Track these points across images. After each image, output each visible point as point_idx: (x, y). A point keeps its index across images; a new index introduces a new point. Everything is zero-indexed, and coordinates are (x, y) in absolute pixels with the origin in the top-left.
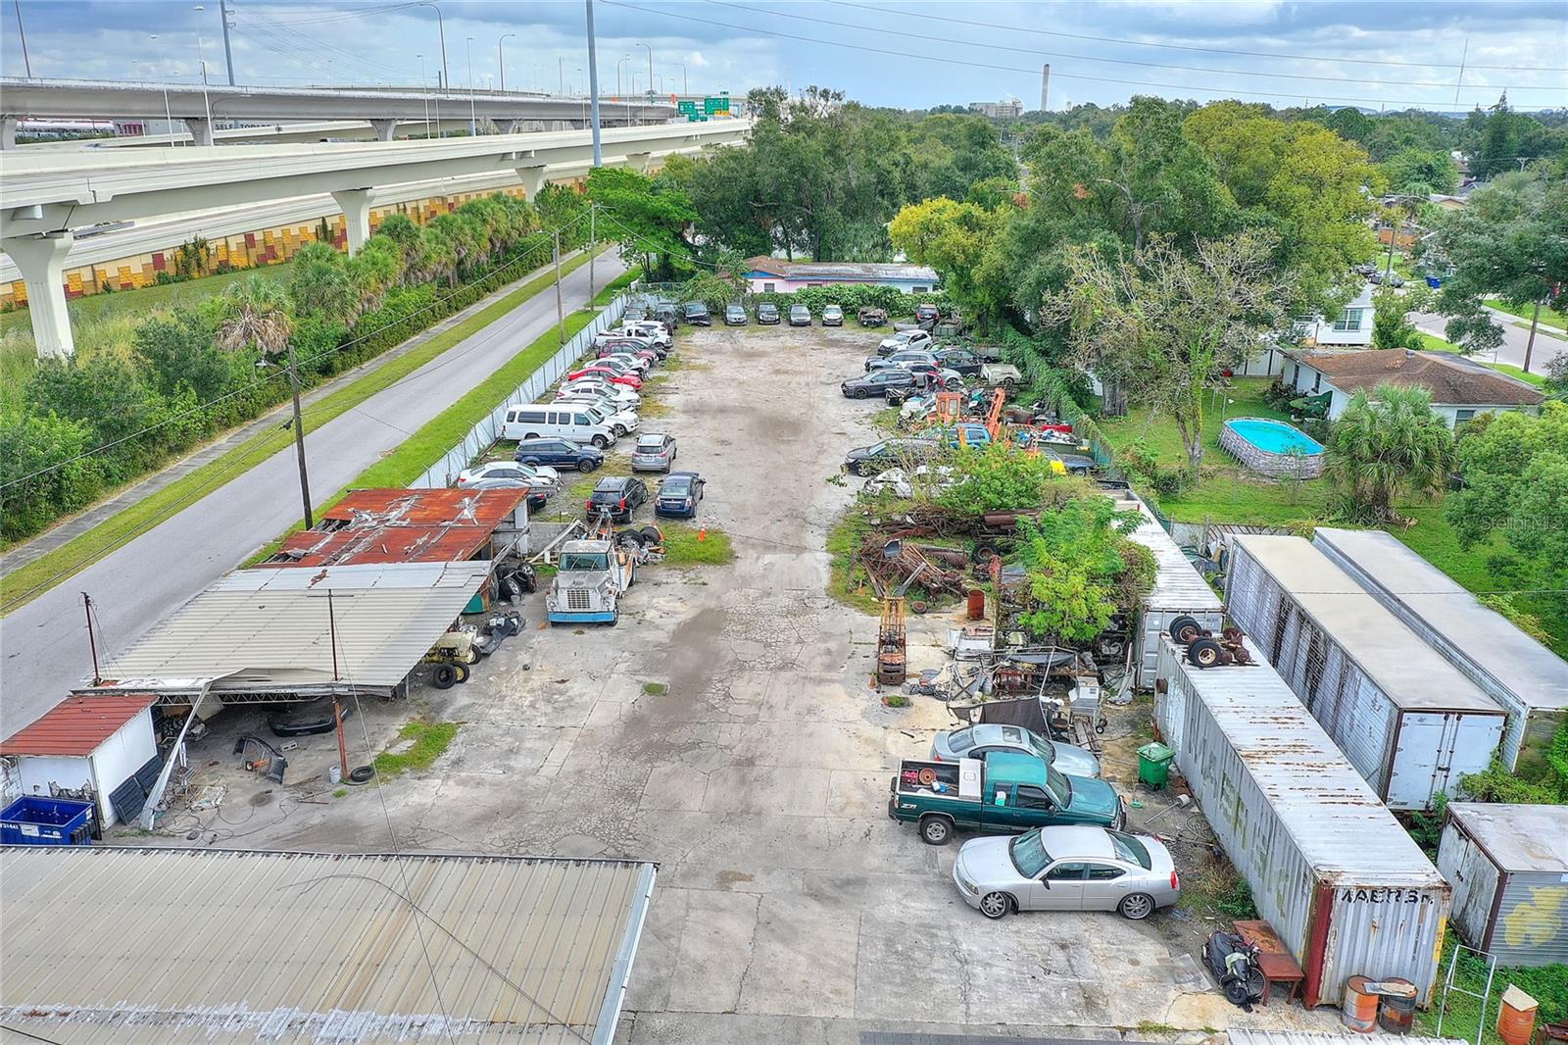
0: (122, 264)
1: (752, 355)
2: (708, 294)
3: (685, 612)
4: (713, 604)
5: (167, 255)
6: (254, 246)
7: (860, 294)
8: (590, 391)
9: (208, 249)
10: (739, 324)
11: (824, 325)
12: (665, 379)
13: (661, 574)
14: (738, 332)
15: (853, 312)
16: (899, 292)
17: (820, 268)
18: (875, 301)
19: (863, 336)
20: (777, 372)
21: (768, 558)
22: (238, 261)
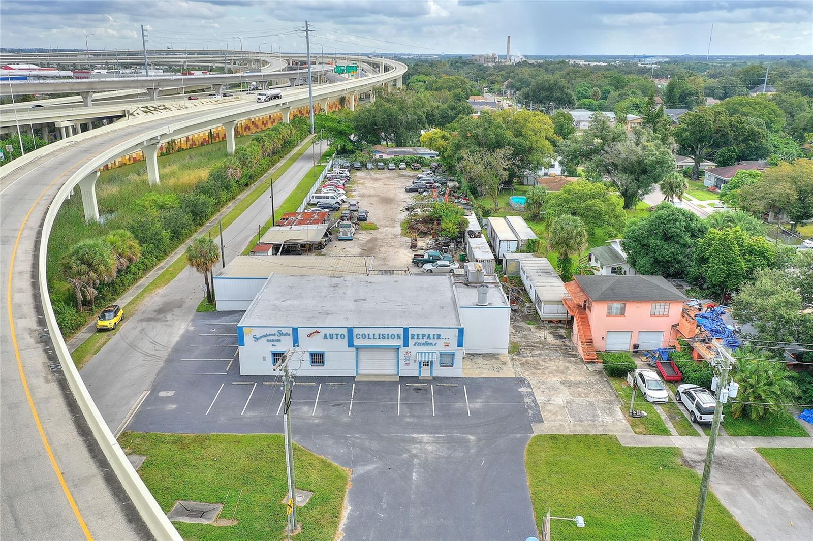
1: (377, 180)
2: (361, 159)
3: (368, 238)
4: (374, 237)
5: (164, 146)
6: (189, 141)
7: (412, 159)
8: (331, 190)
9: (175, 143)
10: (371, 169)
11: (400, 169)
12: (351, 187)
13: (361, 232)
14: (371, 172)
15: (409, 165)
16: (425, 158)
17: (398, 150)
18: (417, 161)
19: (412, 173)
20: (385, 185)
21: (386, 228)
22: (184, 147)
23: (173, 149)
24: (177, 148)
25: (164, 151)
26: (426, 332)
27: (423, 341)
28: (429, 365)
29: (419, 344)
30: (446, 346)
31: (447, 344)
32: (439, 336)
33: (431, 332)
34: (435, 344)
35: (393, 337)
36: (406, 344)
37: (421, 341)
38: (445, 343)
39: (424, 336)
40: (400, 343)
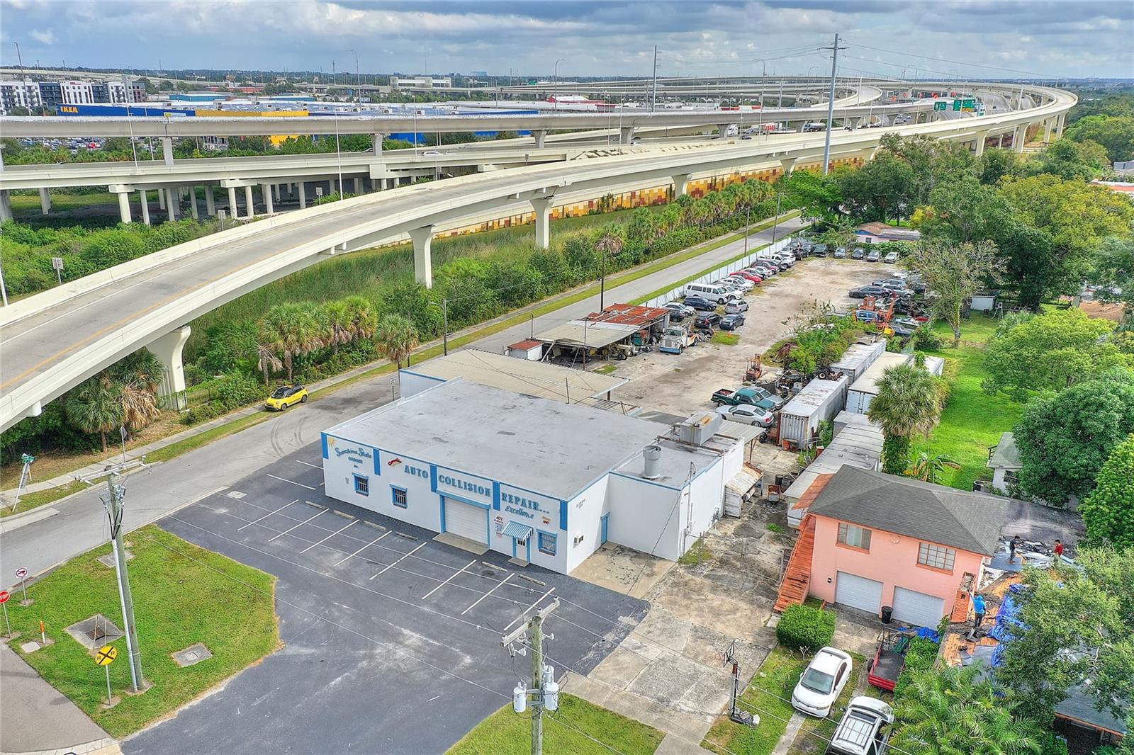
0: (576, 205)
1: (830, 273)
2: (830, 241)
3: (705, 355)
4: (716, 354)
5: (595, 201)
6: (634, 198)
8: (731, 281)
9: (613, 199)
10: (840, 257)
11: (882, 262)
12: (774, 280)
13: (705, 344)
14: (834, 261)
20: (832, 282)
21: (748, 346)
22: (626, 205)
23: (608, 206)
24: (615, 206)
25: (595, 209)
26: (521, 495)
27: (517, 507)
28: (526, 544)
29: (512, 510)
30: (544, 522)
31: (547, 521)
32: (536, 506)
33: (528, 497)
34: (532, 516)
35: (480, 490)
36: (497, 507)
37: (513, 506)
38: (544, 518)
39: (517, 499)
40: (489, 501)
